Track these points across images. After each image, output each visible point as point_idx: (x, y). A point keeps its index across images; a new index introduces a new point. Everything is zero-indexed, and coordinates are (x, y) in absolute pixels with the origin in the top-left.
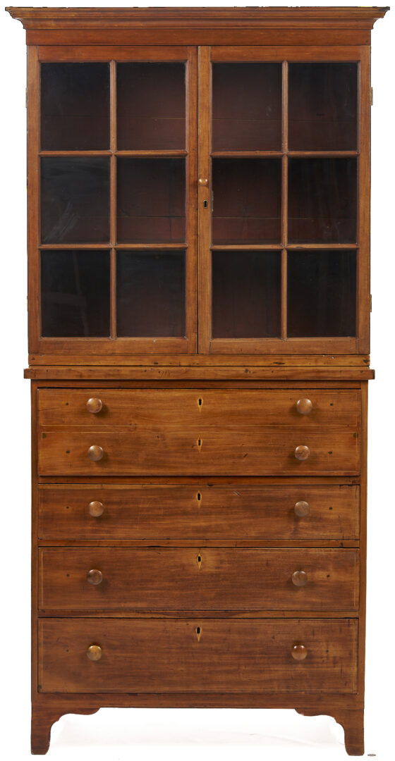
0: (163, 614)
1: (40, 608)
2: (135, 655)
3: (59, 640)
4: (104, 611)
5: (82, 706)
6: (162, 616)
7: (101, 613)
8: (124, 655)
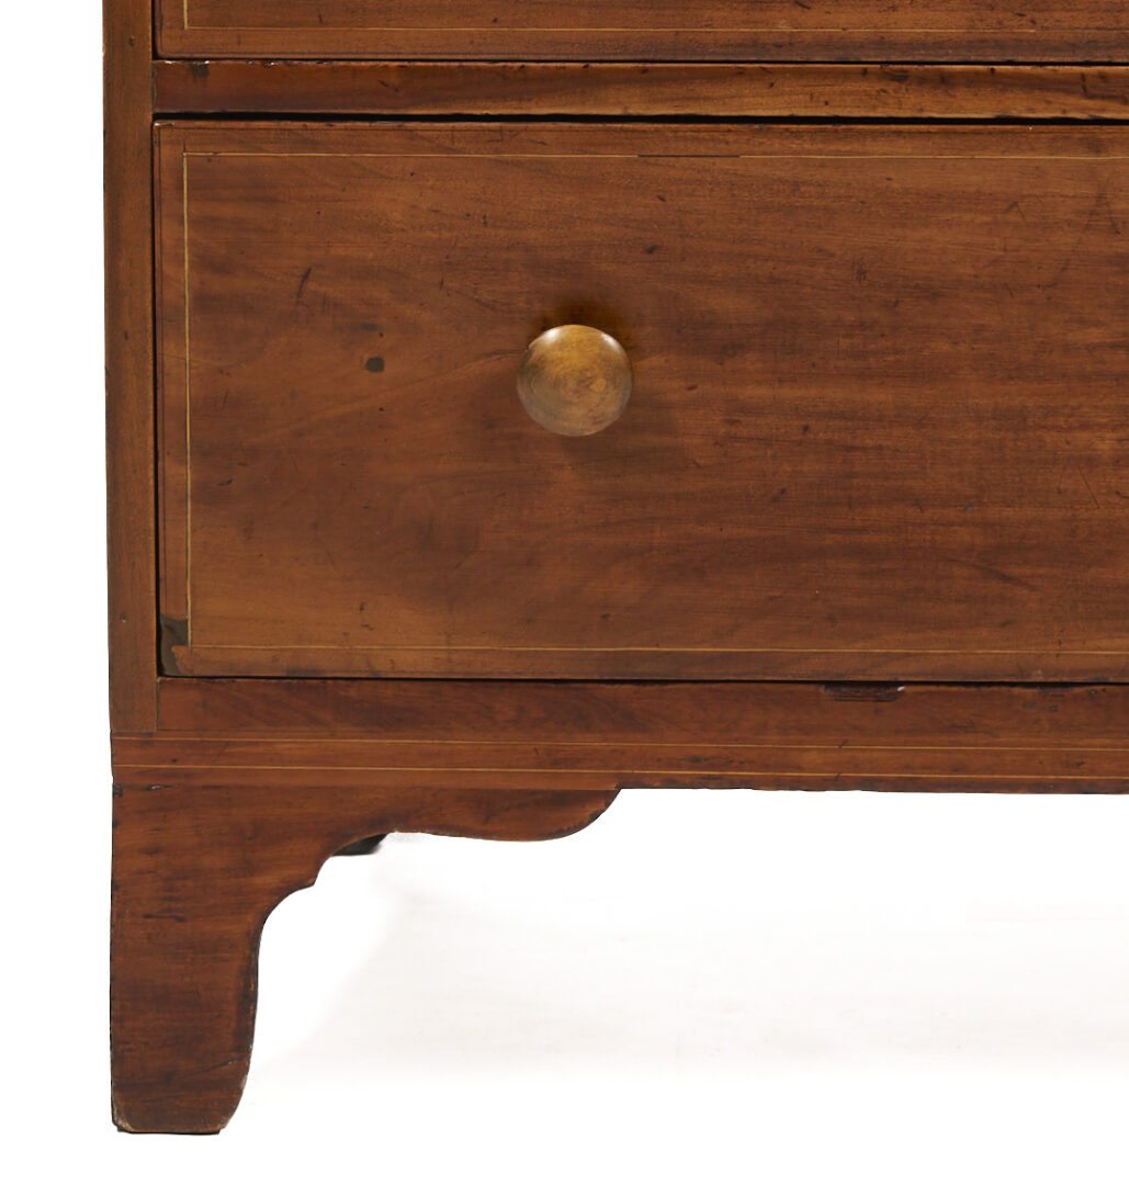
0: (1083, 87)
1: (167, 44)
2: (879, 396)
3: (311, 286)
4: (647, 70)
5: (490, 777)
6: (1078, 107)
7: (627, 79)
8: (789, 393)
